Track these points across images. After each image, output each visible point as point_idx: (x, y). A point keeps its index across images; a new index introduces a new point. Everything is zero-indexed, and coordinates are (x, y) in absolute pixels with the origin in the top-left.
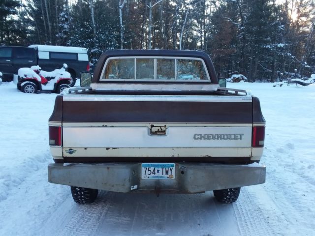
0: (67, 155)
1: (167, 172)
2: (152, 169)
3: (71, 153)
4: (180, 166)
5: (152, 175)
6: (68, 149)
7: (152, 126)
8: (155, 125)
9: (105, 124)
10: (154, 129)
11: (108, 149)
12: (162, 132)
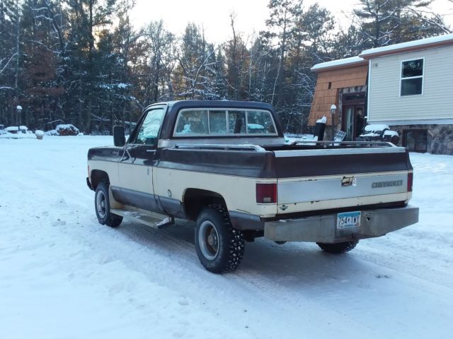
0: (281, 212)
1: (355, 220)
2: (344, 219)
3: (284, 209)
4: (366, 213)
5: (345, 224)
6: (281, 206)
7: (344, 178)
8: (346, 176)
9: (311, 178)
10: (345, 181)
11: (312, 202)
12: (349, 183)
